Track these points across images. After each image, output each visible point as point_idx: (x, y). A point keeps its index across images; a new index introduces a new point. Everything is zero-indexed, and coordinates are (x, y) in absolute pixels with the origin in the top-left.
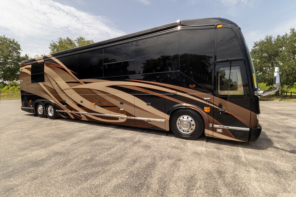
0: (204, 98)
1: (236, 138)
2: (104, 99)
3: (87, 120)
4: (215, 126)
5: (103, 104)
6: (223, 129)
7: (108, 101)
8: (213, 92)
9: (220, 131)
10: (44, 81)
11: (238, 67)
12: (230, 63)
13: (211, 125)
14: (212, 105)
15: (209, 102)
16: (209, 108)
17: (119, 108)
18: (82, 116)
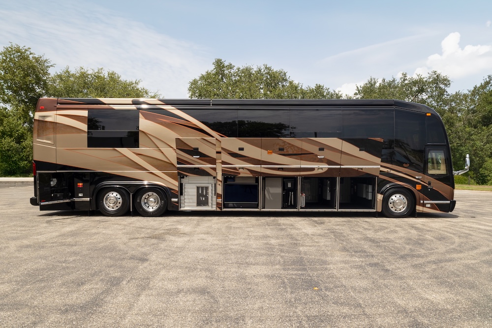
0: (417, 177)
1: (440, 211)
2: (290, 144)
3: (252, 176)
4: (425, 202)
5: (287, 151)
6: (431, 204)
7: (297, 147)
8: (424, 171)
9: (429, 206)
10: (138, 147)
11: (443, 151)
12: (436, 148)
13: (422, 202)
14: (423, 183)
15: (421, 181)
16: (420, 186)
17: (317, 156)
18: (241, 170)
